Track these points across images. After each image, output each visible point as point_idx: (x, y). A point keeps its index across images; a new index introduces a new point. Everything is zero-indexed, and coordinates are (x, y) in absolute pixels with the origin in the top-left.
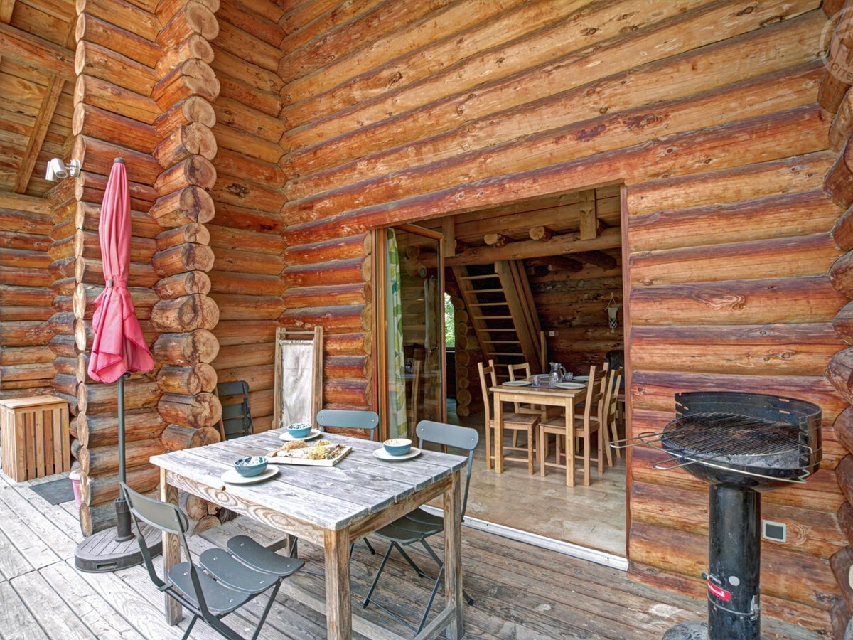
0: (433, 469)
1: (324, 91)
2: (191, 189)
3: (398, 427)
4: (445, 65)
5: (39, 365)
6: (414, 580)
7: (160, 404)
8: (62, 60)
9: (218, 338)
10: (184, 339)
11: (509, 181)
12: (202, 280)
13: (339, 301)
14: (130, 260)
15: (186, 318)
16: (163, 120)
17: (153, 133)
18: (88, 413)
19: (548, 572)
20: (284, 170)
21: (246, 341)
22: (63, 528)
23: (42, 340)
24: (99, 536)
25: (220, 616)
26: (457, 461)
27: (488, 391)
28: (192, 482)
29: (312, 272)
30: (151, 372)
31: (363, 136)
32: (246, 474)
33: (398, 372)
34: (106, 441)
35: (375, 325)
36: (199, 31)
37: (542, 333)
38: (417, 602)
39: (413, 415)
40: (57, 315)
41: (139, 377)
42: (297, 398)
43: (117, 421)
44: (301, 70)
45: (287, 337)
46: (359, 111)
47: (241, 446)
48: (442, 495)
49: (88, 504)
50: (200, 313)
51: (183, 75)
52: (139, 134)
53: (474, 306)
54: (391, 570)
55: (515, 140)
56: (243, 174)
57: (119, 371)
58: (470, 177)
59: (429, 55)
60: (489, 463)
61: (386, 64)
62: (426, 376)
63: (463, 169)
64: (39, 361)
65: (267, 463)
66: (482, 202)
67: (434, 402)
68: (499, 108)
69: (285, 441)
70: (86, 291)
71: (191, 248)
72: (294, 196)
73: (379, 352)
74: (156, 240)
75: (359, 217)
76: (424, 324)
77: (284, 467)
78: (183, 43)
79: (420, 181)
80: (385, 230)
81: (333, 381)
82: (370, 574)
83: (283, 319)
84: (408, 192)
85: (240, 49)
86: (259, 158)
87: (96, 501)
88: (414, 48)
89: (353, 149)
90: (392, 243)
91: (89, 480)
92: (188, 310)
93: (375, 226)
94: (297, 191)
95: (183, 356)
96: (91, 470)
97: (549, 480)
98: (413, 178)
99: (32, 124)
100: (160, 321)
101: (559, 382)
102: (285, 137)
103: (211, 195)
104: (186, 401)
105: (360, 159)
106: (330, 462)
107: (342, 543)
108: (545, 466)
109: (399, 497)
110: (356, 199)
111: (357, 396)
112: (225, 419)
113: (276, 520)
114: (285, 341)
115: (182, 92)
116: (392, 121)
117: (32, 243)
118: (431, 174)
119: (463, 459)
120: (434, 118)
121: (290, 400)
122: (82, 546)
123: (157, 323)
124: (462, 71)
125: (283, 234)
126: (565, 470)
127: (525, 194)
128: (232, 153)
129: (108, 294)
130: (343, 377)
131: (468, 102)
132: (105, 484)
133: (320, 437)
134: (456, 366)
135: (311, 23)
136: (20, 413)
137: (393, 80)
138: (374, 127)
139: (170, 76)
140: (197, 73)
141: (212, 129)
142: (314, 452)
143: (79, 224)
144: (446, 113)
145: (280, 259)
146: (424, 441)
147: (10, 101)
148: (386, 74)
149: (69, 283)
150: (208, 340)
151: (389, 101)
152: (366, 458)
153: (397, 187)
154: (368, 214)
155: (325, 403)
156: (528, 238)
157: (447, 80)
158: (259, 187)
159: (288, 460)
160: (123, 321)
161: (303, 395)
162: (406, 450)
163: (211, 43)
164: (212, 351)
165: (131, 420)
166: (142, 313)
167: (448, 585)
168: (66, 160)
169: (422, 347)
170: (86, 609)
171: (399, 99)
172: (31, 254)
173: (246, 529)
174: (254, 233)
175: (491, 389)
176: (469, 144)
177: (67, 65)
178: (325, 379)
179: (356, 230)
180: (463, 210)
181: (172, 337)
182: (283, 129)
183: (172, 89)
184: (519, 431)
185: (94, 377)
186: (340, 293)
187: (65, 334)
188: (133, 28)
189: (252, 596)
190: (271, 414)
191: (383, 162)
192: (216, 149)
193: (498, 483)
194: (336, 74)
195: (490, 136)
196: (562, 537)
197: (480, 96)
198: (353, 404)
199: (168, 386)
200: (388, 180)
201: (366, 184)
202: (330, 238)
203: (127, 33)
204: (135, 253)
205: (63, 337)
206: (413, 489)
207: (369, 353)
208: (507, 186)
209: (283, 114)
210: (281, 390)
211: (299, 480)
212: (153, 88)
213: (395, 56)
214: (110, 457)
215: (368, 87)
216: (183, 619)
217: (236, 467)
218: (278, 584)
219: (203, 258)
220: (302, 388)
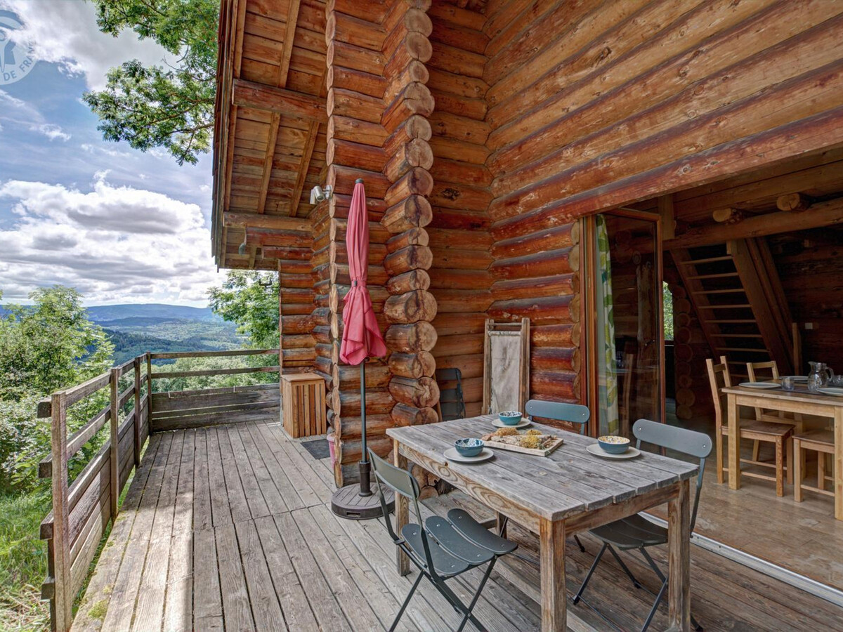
0: (656, 473)
1: (527, 85)
2: (413, 197)
3: (609, 424)
4: (663, 26)
5: (305, 349)
6: (628, 589)
7: (391, 385)
8: (318, 107)
9: (436, 328)
10: (409, 330)
11: (750, 145)
12: (423, 277)
13: (546, 293)
14: (369, 263)
15: (411, 312)
16: (390, 141)
17: (383, 153)
18: (340, 389)
19: (808, 620)
20: (491, 169)
21: (459, 332)
22: (324, 479)
23: (307, 330)
24: (348, 489)
25: (443, 578)
26: (687, 468)
27: (719, 392)
28: (419, 455)
29: (518, 265)
30: (384, 358)
31: (569, 123)
32: (465, 454)
33: (609, 366)
34: (352, 413)
35: (583, 316)
36: (416, 57)
37: (794, 325)
38: (633, 613)
39: (626, 412)
40: (317, 309)
41: (375, 361)
42: (505, 387)
43: (359, 397)
44: (505, 70)
45: (495, 328)
46: (564, 97)
47: (459, 428)
48: (667, 504)
49: (340, 462)
50: (421, 306)
51: (405, 99)
52: (373, 157)
53: (699, 294)
54: (603, 572)
55: (758, 94)
56: (455, 179)
57: (361, 356)
58: (697, 147)
59: (641, 21)
60: (720, 476)
61: (592, 42)
62: (639, 371)
63: (687, 139)
64: (306, 346)
65: (483, 446)
66: (715, 172)
67: (648, 401)
68: (735, 58)
69: (498, 427)
70: (338, 290)
71: (414, 250)
72: (500, 193)
73: (589, 345)
74: (387, 245)
75: (566, 207)
76: (637, 315)
77: (498, 451)
78: (404, 70)
79: (635, 160)
80: (593, 217)
81: (540, 372)
82: (580, 572)
83: (491, 311)
84: (620, 174)
85: (449, 65)
86: (468, 162)
87: (346, 460)
88: (624, 17)
89: (558, 137)
90: (602, 231)
91: (341, 443)
92: (412, 304)
93: (583, 214)
94: (502, 188)
95: (408, 345)
96: (342, 434)
97: (807, 508)
98: (625, 158)
99: (299, 162)
100: (390, 314)
101: (823, 386)
102: (490, 138)
103: (429, 201)
104: (410, 384)
105: (566, 146)
106: (541, 452)
107: (558, 534)
108: (802, 489)
109: (617, 497)
110: (562, 189)
111: (565, 389)
112: (442, 401)
113: (493, 500)
114: (494, 332)
115: (405, 114)
116: (601, 100)
117: (300, 254)
118: (648, 151)
119: (693, 467)
120: (650, 88)
121: (498, 388)
122: (337, 495)
123: (388, 316)
124: (684, 28)
125: (490, 230)
126: (834, 498)
127: (775, 156)
128: (444, 161)
129: (353, 292)
130: (550, 369)
131: (693, 61)
132: (352, 448)
133: (530, 426)
134: (675, 362)
135: (512, 22)
136: (295, 385)
137: (600, 57)
138: (580, 111)
139: (394, 103)
140: (416, 95)
141: (430, 142)
142: (526, 440)
143: (333, 237)
144: (665, 79)
145: (488, 254)
146: (642, 442)
147: (286, 147)
148: (592, 53)
149: (325, 284)
150: (428, 330)
151: (597, 80)
152: (579, 452)
153: (606, 170)
154: (575, 203)
155: (532, 394)
156: (775, 210)
157: (666, 42)
158: (470, 189)
159: (501, 445)
160: (364, 314)
161: (511, 385)
162: (622, 449)
163: (426, 65)
164: (431, 341)
165: (370, 396)
166: (377, 307)
167: (672, 604)
168: (322, 186)
169: (634, 339)
170: (339, 546)
171: (608, 77)
172: (300, 263)
173: (460, 504)
174: (465, 232)
175: (724, 390)
176: (697, 108)
177: (321, 111)
178: (532, 369)
179: (563, 220)
180: (687, 185)
181: (400, 328)
182: (489, 130)
183: (396, 113)
184: (761, 443)
185: (344, 360)
186: (547, 285)
187: (323, 325)
188: (366, 68)
189: (471, 567)
190: (480, 400)
191: (591, 146)
192: (432, 159)
193: (733, 500)
194: (540, 65)
195: (724, 95)
196: (830, 581)
197: (708, 51)
198: (561, 396)
199: (397, 370)
200: (597, 164)
201: (573, 171)
202: (535, 231)
203: (362, 73)
204: (371, 257)
205: (321, 327)
206: (634, 491)
207: (578, 345)
208: (748, 149)
209: (488, 116)
210: (490, 378)
211: (513, 465)
212: (382, 115)
213: (602, 32)
214: (355, 426)
215: (574, 71)
216: (410, 572)
217: (456, 446)
218: (493, 560)
219: (424, 258)
220: (509, 378)
